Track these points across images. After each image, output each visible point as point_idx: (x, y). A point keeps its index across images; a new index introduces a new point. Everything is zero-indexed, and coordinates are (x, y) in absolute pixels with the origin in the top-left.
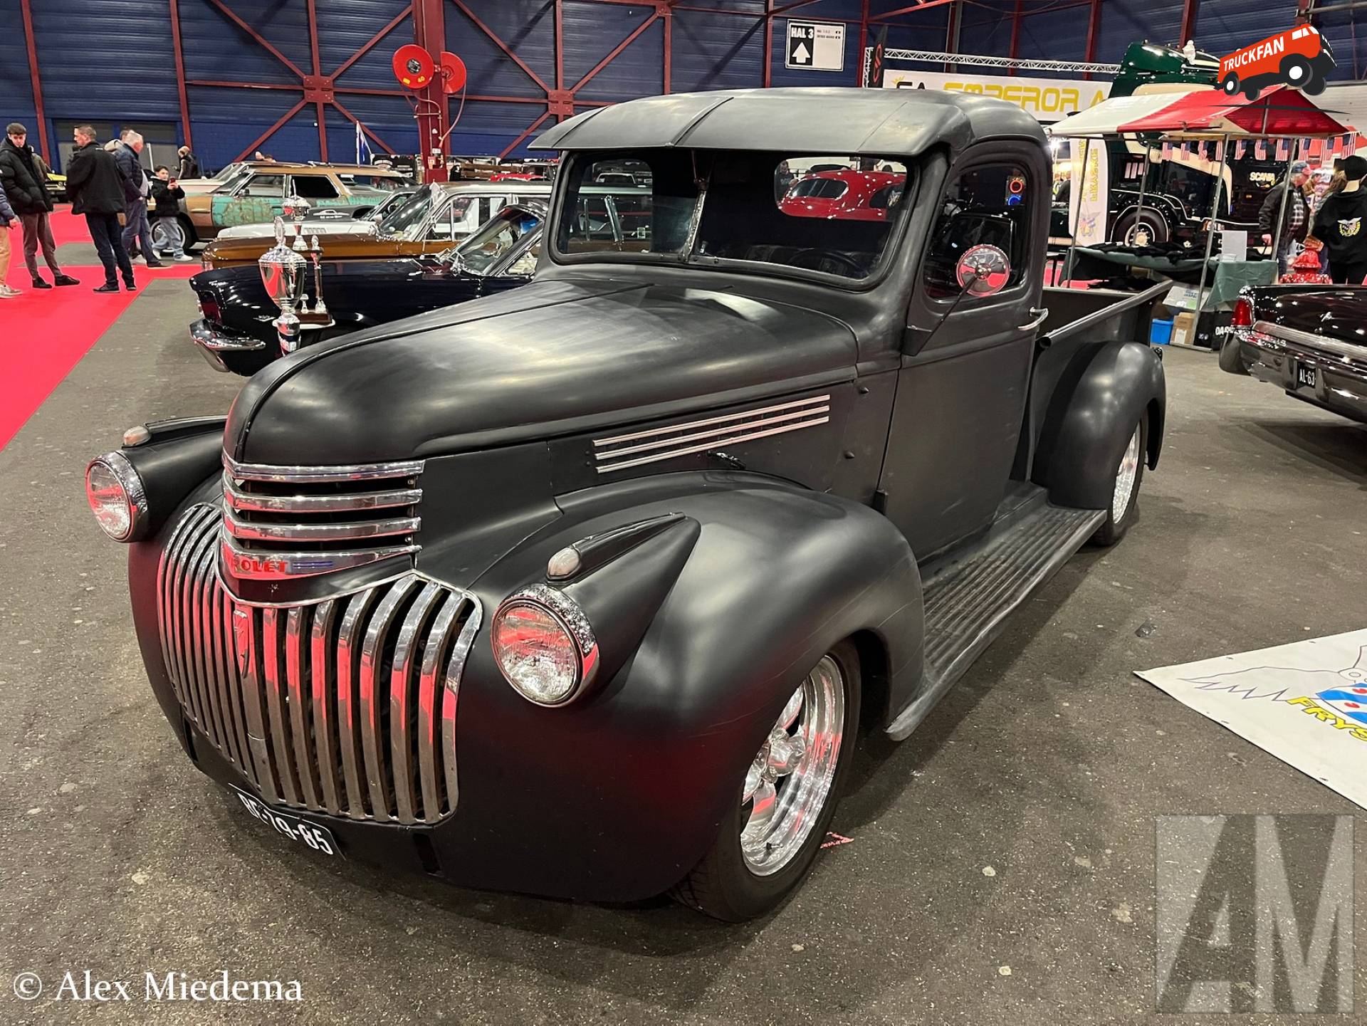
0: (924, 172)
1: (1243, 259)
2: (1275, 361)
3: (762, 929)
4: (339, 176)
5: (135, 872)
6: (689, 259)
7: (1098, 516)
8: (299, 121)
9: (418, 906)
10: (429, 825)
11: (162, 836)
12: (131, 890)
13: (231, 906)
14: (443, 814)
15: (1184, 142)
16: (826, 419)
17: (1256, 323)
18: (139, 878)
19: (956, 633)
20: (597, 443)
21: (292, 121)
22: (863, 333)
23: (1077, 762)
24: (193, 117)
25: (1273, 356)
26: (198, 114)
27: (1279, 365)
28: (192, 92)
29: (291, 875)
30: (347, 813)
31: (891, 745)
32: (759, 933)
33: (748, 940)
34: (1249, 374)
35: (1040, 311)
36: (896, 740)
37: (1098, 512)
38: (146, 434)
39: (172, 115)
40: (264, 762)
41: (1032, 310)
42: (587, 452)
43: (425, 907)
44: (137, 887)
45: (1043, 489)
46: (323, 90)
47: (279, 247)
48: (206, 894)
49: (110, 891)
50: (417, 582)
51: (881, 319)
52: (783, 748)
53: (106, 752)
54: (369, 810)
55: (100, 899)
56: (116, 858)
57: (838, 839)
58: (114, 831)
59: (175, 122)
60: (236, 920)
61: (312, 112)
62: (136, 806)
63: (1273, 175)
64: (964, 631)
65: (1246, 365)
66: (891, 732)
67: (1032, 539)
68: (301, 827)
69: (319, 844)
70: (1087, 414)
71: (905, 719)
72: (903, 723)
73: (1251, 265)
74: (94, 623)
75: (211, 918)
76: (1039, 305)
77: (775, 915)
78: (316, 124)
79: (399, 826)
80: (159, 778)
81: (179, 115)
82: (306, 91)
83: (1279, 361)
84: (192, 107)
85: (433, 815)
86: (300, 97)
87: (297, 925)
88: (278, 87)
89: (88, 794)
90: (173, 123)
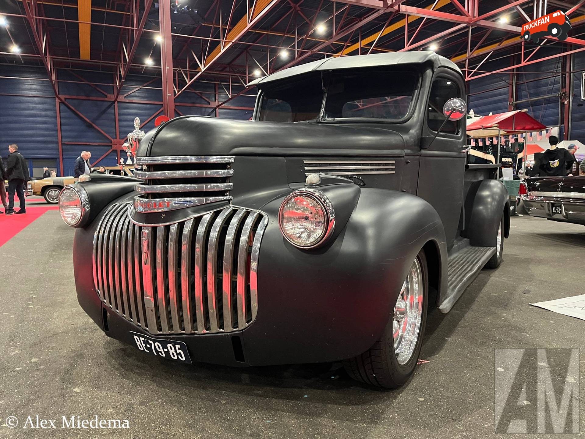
0: (423, 75)
1: (512, 179)
2: (541, 205)
3: (400, 393)
4: (130, 169)
5: (75, 388)
6: (321, 120)
7: (493, 249)
8: (110, 157)
9: (225, 393)
10: (240, 331)
11: (86, 374)
12: (74, 394)
13: (128, 397)
14: (248, 323)
15: (480, 139)
16: (394, 172)
17: (529, 193)
18: (77, 390)
19: (453, 279)
20: (305, 162)
21: (107, 157)
22: (406, 137)
23: (521, 332)
24: (64, 157)
25: (540, 204)
26: (66, 155)
27: (543, 207)
28: (64, 147)
29: (156, 385)
30: (197, 332)
31: (442, 315)
32: (399, 395)
33: (395, 398)
34: (529, 214)
35: (468, 146)
36: (443, 312)
37: (492, 248)
38: (89, 178)
39: (55, 156)
40: (152, 311)
41: (464, 146)
42: (301, 166)
43: (228, 393)
44: (77, 393)
45: (467, 239)
46: (120, 145)
47: (136, 130)
48: (114, 394)
49: (63, 396)
50: (233, 210)
51: (412, 131)
52: (401, 302)
53: (52, 347)
54: (208, 328)
55: (58, 399)
56: (64, 383)
57: (423, 361)
58: (61, 374)
59: (57, 159)
60: (132, 402)
61: (115, 154)
62: (71, 365)
63: (511, 159)
64: (457, 278)
65: (527, 211)
66: (441, 308)
67: (469, 255)
68: (169, 345)
69: (178, 354)
70: (481, 208)
71: (445, 304)
72: (445, 305)
73: (516, 182)
74: (39, 306)
75: (119, 402)
76: (466, 144)
77: (405, 388)
78: (116, 158)
79: (224, 334)
80: (81, 355)
81: (58, 156)
82: (113, 145)
83: (543, 205)
84: (64, 153)
85: (243, 324)
86: (110, 148)
87: (164, 402)
88: (100, 144)
89: (45, 362)
90: (55, 159)
